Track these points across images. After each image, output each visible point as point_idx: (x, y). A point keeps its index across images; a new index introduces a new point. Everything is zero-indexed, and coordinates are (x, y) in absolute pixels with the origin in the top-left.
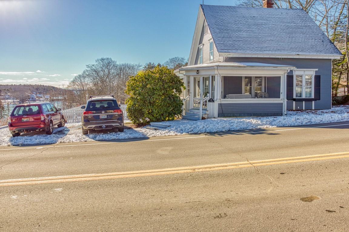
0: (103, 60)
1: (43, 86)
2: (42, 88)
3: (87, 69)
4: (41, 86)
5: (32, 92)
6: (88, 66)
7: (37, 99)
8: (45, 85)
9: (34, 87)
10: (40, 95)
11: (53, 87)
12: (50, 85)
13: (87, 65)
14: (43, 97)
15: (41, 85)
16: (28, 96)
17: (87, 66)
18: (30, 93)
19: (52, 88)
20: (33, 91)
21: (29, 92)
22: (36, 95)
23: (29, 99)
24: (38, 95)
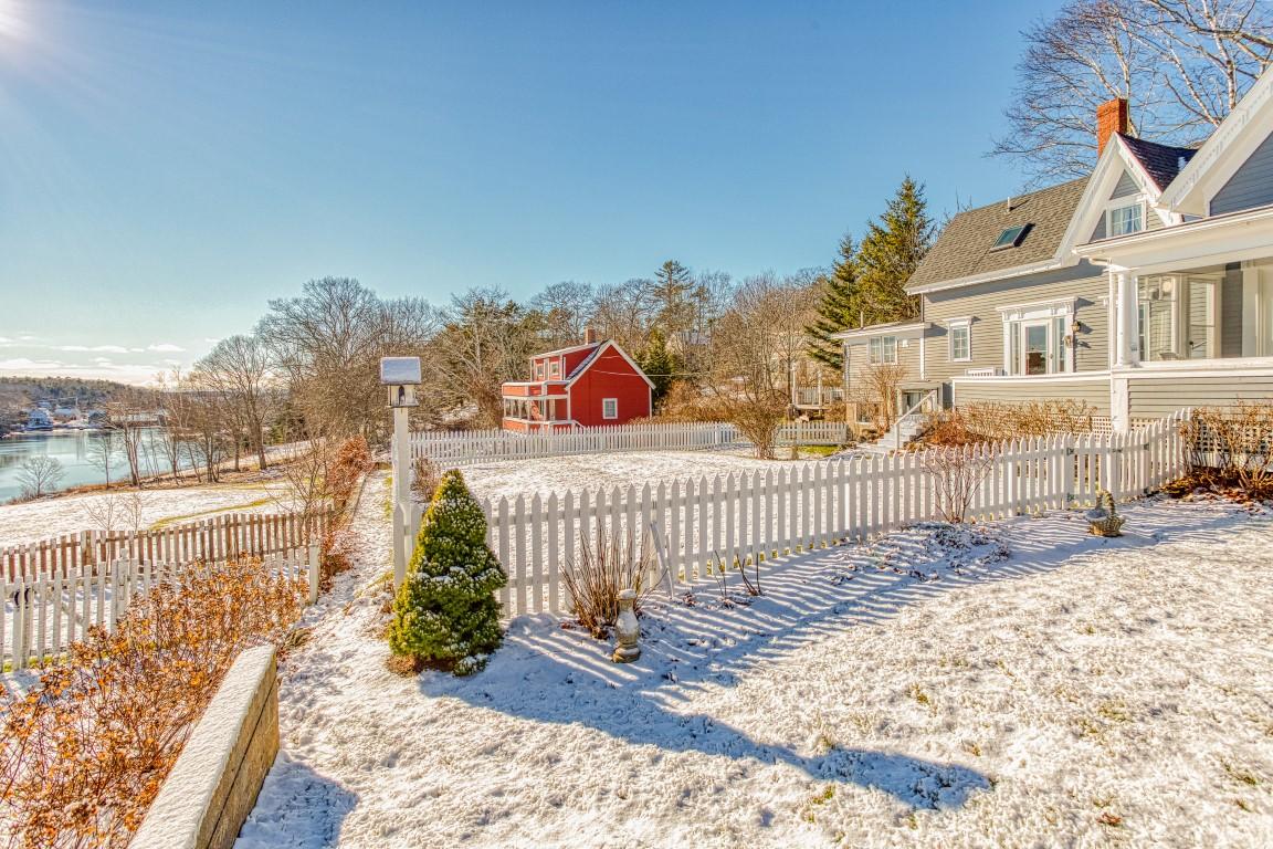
0: (329, 284)
1: (79, 381)
2: (74, 389)
3: (274, 313)
4: (72, 381)
5: (36, 401)
6: (276, 305)
7: (56, 423)
8: (84, 378)
9: (44, 385)
10: (66, 411)
11: (117, 386)
12: (104, 380)
13: (272, 300)
14: (78, 416)
15: (68, 381)
16: (21, 414)
17: (274, 303)
18: (28, 406)
19: (111, 389)
20: (38, 398)
21: (25, 400)
22: (53, 410)
23: (26, 423)
24: (59, 410)
